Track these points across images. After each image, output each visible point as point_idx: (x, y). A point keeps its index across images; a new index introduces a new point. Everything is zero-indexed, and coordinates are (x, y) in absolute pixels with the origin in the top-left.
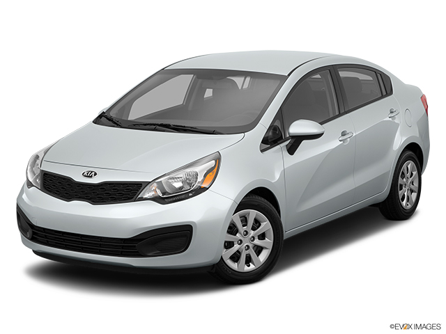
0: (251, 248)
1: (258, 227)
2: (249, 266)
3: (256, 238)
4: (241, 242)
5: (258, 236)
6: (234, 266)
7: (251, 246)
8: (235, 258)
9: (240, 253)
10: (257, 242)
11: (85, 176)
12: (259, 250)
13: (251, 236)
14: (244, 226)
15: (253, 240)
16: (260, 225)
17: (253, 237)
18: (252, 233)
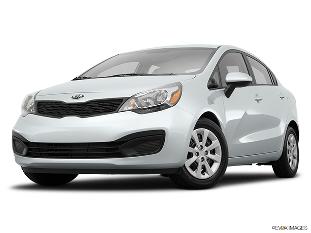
0: (205, 160)
1: (210, 144)
2: (204, 175)
3: (209, 152)
4: (198, 154)
5: (211, 151)
6: (193, 173)
7: (205, 158)
8: (194, 166)
9: (197, 163)
10: (210, 156)
11: (74, 98)
12: (211, 162)
13: (205, 150)
14: (200, 142)
15: (207, 154)
16: (211, 143)
17: (206, 151)
18: (206, 148)
